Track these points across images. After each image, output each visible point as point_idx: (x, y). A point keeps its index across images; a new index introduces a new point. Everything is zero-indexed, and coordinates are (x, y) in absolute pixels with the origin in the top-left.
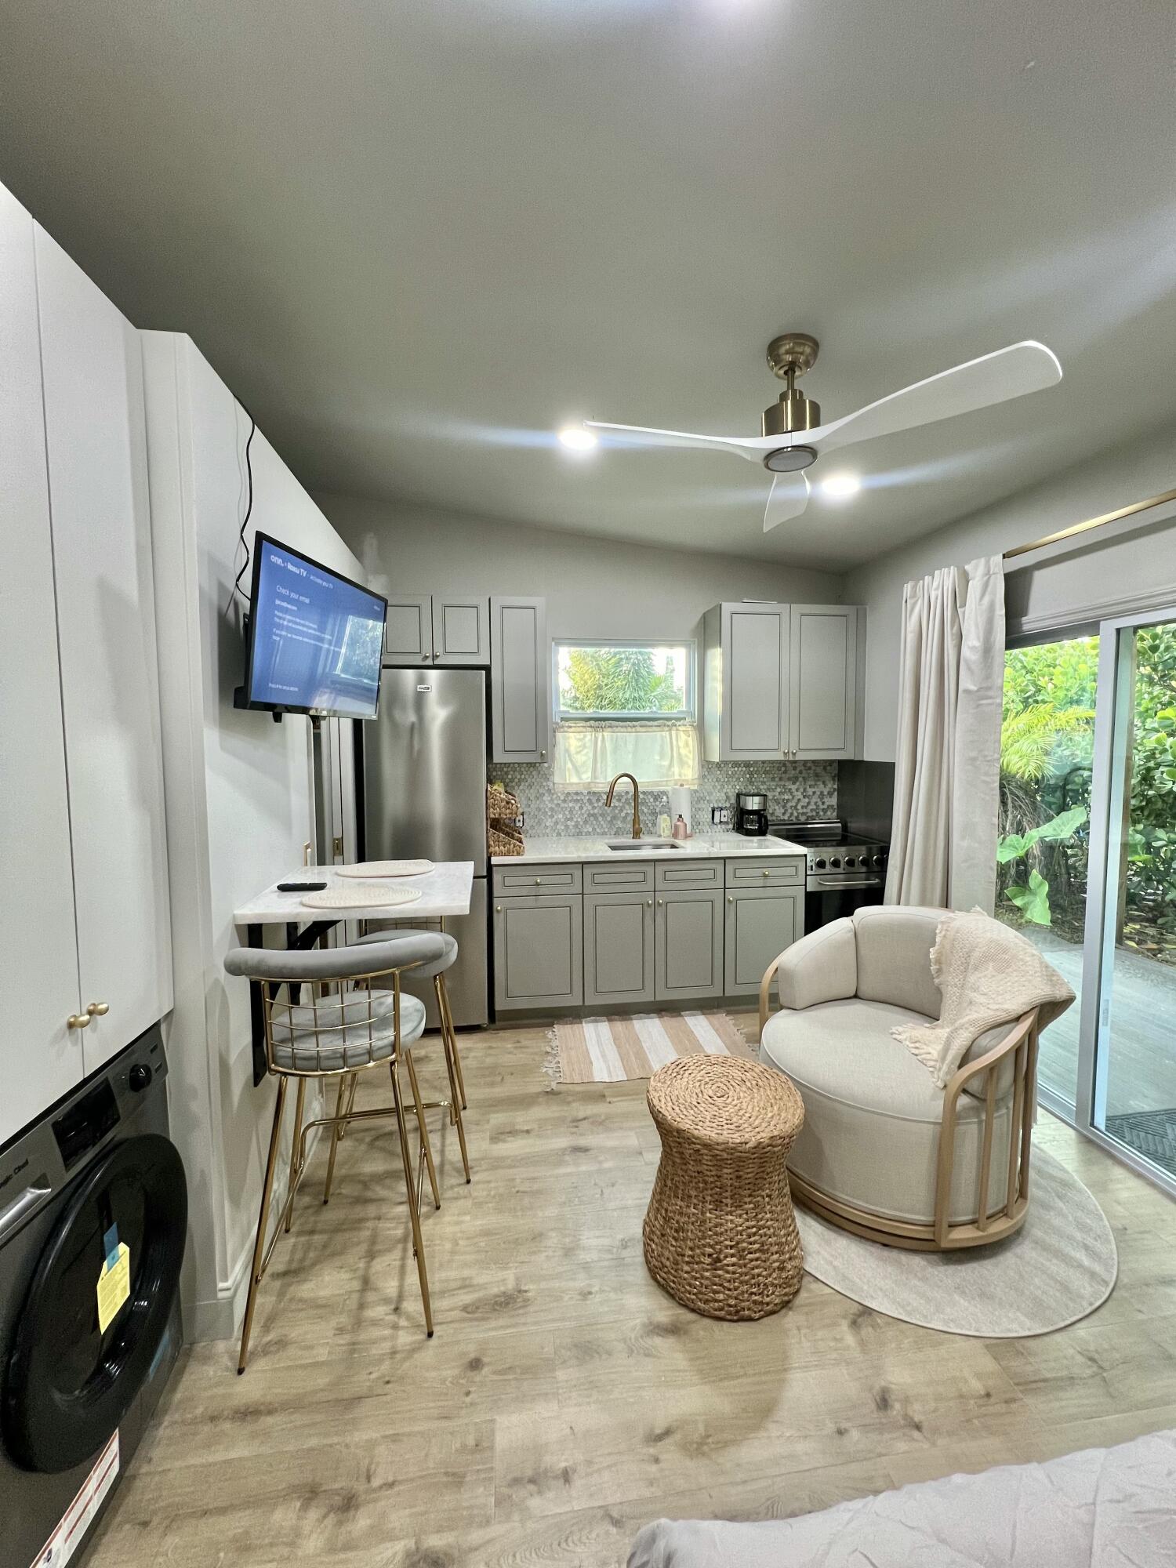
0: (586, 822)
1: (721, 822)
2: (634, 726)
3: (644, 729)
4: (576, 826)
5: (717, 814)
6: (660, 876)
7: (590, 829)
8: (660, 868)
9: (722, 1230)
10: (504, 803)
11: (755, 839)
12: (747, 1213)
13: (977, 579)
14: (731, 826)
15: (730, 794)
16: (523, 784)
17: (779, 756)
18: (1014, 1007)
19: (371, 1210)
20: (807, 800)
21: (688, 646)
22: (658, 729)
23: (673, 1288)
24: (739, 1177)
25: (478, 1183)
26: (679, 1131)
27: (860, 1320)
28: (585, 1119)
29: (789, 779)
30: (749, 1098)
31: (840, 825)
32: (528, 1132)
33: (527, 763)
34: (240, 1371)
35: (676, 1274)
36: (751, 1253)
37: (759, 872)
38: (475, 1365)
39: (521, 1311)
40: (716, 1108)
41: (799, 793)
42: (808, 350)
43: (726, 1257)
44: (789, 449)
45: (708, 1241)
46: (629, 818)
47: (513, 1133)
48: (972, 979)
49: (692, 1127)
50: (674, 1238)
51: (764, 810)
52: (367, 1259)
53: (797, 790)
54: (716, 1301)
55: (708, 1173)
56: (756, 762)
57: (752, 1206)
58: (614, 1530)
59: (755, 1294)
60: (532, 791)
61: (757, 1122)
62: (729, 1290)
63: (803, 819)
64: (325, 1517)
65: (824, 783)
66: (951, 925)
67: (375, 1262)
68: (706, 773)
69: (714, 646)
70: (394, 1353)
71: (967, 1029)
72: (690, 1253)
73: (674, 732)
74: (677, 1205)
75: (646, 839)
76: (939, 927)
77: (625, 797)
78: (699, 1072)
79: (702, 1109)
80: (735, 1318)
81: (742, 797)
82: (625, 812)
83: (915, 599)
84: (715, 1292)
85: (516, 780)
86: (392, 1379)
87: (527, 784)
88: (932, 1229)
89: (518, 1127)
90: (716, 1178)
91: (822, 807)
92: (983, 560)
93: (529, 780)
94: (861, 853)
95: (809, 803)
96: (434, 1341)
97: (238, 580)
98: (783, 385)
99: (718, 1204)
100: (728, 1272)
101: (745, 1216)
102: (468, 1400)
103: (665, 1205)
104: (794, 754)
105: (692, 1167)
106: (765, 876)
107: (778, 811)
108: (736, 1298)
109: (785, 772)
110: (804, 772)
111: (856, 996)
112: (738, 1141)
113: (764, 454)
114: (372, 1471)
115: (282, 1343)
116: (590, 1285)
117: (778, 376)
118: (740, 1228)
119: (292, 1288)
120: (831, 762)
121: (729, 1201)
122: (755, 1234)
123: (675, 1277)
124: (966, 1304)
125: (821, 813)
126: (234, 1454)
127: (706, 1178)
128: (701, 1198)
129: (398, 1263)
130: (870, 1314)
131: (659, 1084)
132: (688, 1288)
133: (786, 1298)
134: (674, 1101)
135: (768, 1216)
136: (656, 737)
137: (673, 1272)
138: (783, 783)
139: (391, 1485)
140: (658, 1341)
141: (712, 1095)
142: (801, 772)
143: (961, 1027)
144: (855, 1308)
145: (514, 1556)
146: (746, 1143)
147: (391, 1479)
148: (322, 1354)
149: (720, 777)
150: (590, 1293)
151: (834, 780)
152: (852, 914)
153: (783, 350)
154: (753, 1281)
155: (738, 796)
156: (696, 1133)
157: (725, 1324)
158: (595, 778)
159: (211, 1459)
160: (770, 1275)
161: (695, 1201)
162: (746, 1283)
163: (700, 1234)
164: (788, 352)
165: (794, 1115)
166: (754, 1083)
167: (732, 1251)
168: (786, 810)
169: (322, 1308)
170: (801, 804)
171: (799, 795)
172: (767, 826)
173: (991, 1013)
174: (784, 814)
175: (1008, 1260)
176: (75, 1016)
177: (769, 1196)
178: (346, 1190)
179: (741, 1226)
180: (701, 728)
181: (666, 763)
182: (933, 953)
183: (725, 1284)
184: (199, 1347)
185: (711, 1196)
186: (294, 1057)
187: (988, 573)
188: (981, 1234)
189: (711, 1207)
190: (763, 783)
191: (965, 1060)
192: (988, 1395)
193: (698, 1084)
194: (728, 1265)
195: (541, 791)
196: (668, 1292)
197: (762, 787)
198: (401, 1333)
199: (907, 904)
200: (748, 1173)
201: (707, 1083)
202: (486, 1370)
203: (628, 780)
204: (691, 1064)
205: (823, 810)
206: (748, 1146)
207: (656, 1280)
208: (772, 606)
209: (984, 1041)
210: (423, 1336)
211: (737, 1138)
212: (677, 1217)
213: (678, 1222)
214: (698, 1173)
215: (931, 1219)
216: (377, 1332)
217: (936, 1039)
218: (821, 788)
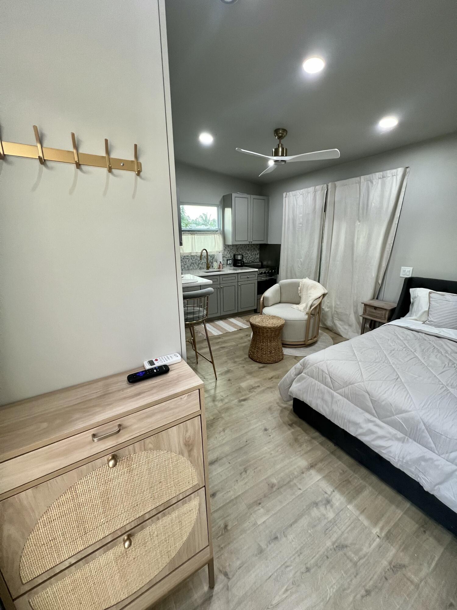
0: (191, 265)
1: (229, 264)
2: (204, 233)
3: (207, 234)
4: (188, 267)
5: (228, 261)
6: (221, 280)
7: (192, 268)
8: (221, 277)
11: (240, 268)
14: (232, 265)
15: (232, 255)
17: (248, 243)
18: (319, 296)
21: (218, 207)
22: (211, 234)
23: (261, 361)
28: (219, 342)
29: (247, 250)
30: (273, 320)
31: (261, 262)
37: (246, 277)
40: (268, 323)
44: (280, 161)
45: (269, 349)
48: (309, 292)
51: (243, 259)
53: (249, 253)
54: (271, 361)
55: (269, 335)
56: (239, 245)
59: (278, 359)
61: (277, 323)
63: (252, 261)
65: (256, 251)
66: (303, 282)
68: (225, 249)
69: (228, 207)
71: (311, 301)
73: (215, 235)
75: (210, 270)
76: (300, 282)
78: (259, 318)
80: (275, 363)
81: (236, 256)
82: (204, 260)
84: (271, 358)
88: (305, 342)
90: (271, 336)
95: (252, 257)
96: (218, 380)
98: (278, 142)
99: (271, 341)
102: (233, 384)
104: (251, 242)
105: (265, 335)
106: (248, 277)
108: (275, 359)
109: (246, 248)
110: (251, 247)
111: (280, 303)
114: (223, 396)
117: (277, 139)
120: (257, 245)
121: (273, 340)
122: (277, 346)
132: (265, 359)
133: (282, 358)
134: (259, 323)
136: (209, 238)
138: (245, 251)
140: (262, 369)
141: (265, 321)
145: (257, 395)
146: (278, 326)
149: (229, 250)
150: (244, 367)
151: (258, 250)
152: (279, 283)
153: (279, 132)
155: (234, 255)
157: (273, 364)
158: (193, 251)
161: (265, 342)
170: (250, 257)
171: (250, 255)
173: (315, 297)
174: (246, 260)
180: (223, 235)
181: (213, 246)
182: (299, 288)
185: (269, 340)
188: (313, 341)
190: (240, 251)
191: (311, 307)
196: (261, 363)
200: (276, 334)
203: (205, 251)
205: (256, 259)
208: (245, 195)
209: (315, 302)
211: (275, 326)
215: (305, 340)
217: (302, 306)
218: (255, 252)
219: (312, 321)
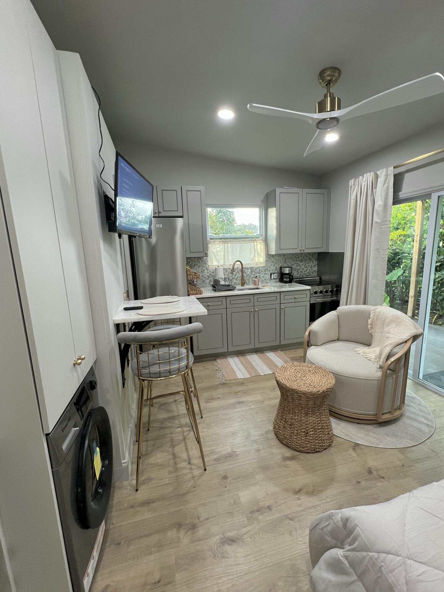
1: (274, 279)
2: (240, 241)
3: (244, 242)
5: (272, 275)
6: (256, 301)
8: (256, 297)
9: (308, 423)
10: (194, 274)
11: (287, 284)
12: (317, 416)
13: (382, 177)
14: (278, 280)
15: (277, 267)
16: (196, 266)
17: (299, 252)
18: (405, 337)
19: (167, 431)
20: (306, 269)
21: (260, 207)
22: (249, 242)
23: (290, 445)
24: (315, 404)
25: (205, 418)
26: (292, 390)
27: (356, 448)
28: (239, 392)
29: (299, 261)
30: (314, 377)
31: (319, 278)
32: (219, 398)
33: (197, 257)
34: (137, 490)
35: (291, 440)
36: (319, 430)
37: (293, 297)
38: (225, 478)
39: (236, 459)
40: (303, 381)
41: (303, 266)
42: (336, 74)
43: (310, 432)
44: (328, 119)
45: (303, 427)
46: (238, 278)
47: (213, 399)
48: (386, 329)
49: (298, 388)
50: (289, 428)
51: (292, 273)
52: (172, 448)
53: (302, 265)
54: (307, 447)
55: (303, 404)
56: (287, 254)
57: (319, 413)
58: (291, 522)
59: (320, 443)
60: (200, 269)
61: (320, 384)
62: (312, 443)
63: (304, 276)
64: (187, 532)
65: (312, 262)
66: (376, 311)
67: (175, 449)
68: (268, 259)
69: (271, 207)
70: (193, 477)
71: (389, 346)
72: (297, 432)
73: (255, 243)
74: (290, 416)
75: (246, 287)
76: (372, 311)
77: (237, 270)
78: (292, 369)
79: (298, 381)
80: (314, 452)
81: (283, 268)
82: (237, 276)
83: (355, 186)
84: (306, 444)
85: (193, 265)
86: (196, 486)
87: (197, 266)
88: (376, 416)
89: (214, 397)
90: (306, 405)
91: (311, 271)
92: (385, 170)
93: (198, 265)
94: (329, 288)
95: (307, 270)
96: (207, 472)
97: (101, 175)
98: (325, 91)
99: (307, 414)
100: (311, 437)
101: (316, 417)
102: (226, 489)
103: (284, 417)
104: (303, 250)
105: (297, 402)
106: (295, 298)
107: (295, 273)
108: (314, 445)
109: (298, 258)
110: (305, 257)
111: (338, 340)
112: (316, 391)
113: (318, 121)
114: (199, 516)
115: (149, 479)
116: (259, 447)
117: (323, 87)
118: (315, 422)
119: (146, 461)
120: (315, 253)
121: (311, 413)
122: (320, 423)
123: (290, 441)
124: (389, 439)
125: (311, 274)
126: (144, 517)
127: (303, 405)
128: (300, 413)
129: (184, 448)
130: (359, 445)
131: (280, 375)
132: (296, 444)
133: (330, 444)
134: (288, 380)
135: (324, 416)
136: (247, 246)
137: (290, 439)
138: (297, 262)
139: (208, 519)
140: (288, 462)
141: (300, 376)
142: (304, 258)
143: (387, 346)
144: (353, 444)
145: (259, 534)
146: (319, 392)
147: (207, 517)
148: (167, 481)
149: (273, 260)
150: (260, 450)
151: (316, 260)
152: (336, 309)
153: (326, 75)
154: (319, 439)
155: (281, 268)
156: (300, 389)
157: (310, 454)
158: (225, 263)
159: (137, 520)
160: (325, 436)
161: (298, 414)
162: (317, 440)
163: (300, 425)
164: (328, 76)
165: (332, 381)
166: (314, 371)
167: (312, 430)
168: (298, 273)
169: (161, 466)
170: (304, 270)
172: (293, 279)
173: (397, 340)
174: (297, 274)
175: (400, 423)
176: (75, 361)
177: (324, 410)
178: (155, 425)
179: (315, 421)
180: (266, 241)
181: (252, 256)
182: (370, 321)
183: (310, 441)
184: (117, 484)
185: (304, 411)
186: (150, 373)
187: (387, 175)
188: (392, 416)
189: (304, 415)
190: (290, 262)
191: (388, 357)
192: (403, 465)
193: (294, 373)
194: (311, 435)
195: (203, 269)
196: (288, 447)
197: (289, 264)
198: (194, 470)
199: (350, 304)
200: (318, 402)
201: (297, 373)
202: (230, 479)
203: (239, 263)
204: (288, 367)
205: (312, 272)
206: (320, 392)
207: (282, 443)
208: (295, 190)
209: (395, 350)
210: (203, 471)
211: (315, 390)
212: (291, 420)
213: (291, 422)
214: (299, 404)
215: (376, 413)
216: (185, 471)
217: (373, 352)
218: (311, 264)
219: (390, 382)
